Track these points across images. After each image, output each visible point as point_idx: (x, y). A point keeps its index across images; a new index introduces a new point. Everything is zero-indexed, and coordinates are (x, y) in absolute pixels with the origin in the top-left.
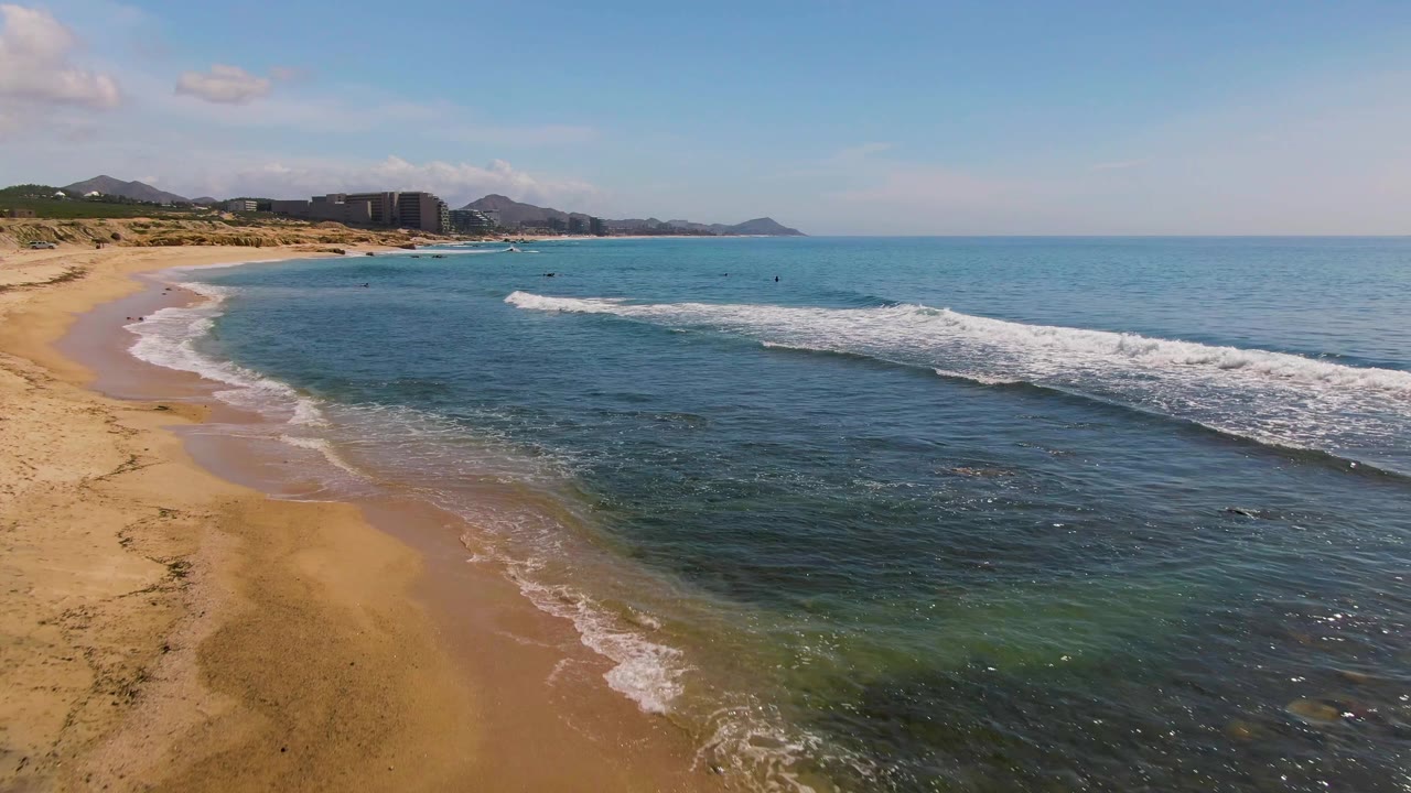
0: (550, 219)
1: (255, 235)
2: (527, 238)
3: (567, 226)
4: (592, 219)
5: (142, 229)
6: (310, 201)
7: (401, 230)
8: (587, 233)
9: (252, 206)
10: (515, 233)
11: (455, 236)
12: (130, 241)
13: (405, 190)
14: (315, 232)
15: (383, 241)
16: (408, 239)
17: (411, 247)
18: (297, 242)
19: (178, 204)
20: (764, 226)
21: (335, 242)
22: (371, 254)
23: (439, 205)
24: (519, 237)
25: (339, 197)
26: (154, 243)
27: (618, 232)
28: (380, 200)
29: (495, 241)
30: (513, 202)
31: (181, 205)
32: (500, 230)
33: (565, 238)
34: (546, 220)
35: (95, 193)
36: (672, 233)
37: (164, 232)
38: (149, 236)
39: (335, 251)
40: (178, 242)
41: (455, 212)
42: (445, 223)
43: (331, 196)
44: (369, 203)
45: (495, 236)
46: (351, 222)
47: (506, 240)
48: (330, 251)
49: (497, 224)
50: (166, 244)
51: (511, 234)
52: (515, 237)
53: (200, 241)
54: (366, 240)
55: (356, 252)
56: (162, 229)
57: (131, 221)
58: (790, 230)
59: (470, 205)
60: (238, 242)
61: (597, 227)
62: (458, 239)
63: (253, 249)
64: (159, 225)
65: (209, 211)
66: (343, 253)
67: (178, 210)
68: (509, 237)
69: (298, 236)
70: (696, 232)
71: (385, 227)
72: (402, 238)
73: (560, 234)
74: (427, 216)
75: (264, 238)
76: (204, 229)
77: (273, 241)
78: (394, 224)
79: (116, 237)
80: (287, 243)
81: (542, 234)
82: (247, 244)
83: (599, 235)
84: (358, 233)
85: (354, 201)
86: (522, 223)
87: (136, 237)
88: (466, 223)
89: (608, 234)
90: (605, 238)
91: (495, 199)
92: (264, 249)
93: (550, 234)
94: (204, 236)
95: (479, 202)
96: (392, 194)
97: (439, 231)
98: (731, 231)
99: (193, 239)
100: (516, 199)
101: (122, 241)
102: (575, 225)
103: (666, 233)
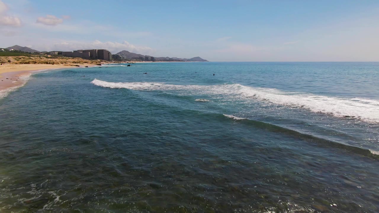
0: (140, 57)
1: (52, 61)
2: (134, 62)
3: (144, 59)
4: (151, 57)
5: (18, 59)
6: (73, 52)
7: (98, 60)
8: (150, 61)
9: (57, 53)
10: (130, 61)
11: (113, 62)
12: (14, 63)
13: (100, 49)
14: (72, 60)
15: (92, 63)
16: (100, 62)
17: (100, 65)
18: (66, 63)
19: (36, 53)
20: (198, 59)
21: (77, 63)
22: (87, 67)
23: (109, 53)
24: (131, 62)
25: (81, 51)
26: (21, 63)
27: (158, 61)
28: (92, 52)
29: (124, 63)
30: (129, 52)
31: (37, 53)
32: (126, 60)
33: (144, 62)
34: (138, 57)
35: (13, 50)
36: (173, 61)
37: (25, 60)
38: (20, 61)
39: (76, 66)
40: (29, 63)
41: (114, 55)
42: (111, 58)
43: (79, 51)
44: (89, 52)
45: (124, 61)
46: (84, 58)
47: (128, 63)
48: (75, 66)
49: (125, 58)
50: (24, 64)
51: (129, 61)
52: (130, 62)
53: (35, 63)
54: (87, 62)
55: (83, 66)
56: (25, 59)
57: (16, 57)
58: (205, 60)
59: (118, 53)
60: (47, 63)
61: (153, 59)
62: (114, 62)
63: (52, 65)
64: (24, 58)
65: (44, 55)
66: (79, 66)
67: (36, 54)
68: (129, 62)
69: (66, 61)
70: (179, 61)
71: (94, 59)
72: (98, 62)
73: (142, 61)
74: (105, 56)
75: (55, 62)
76: (38, 59)
77: (58, 63)
78: (96, 58)
79: (9, 61)
80: (62, 63)
81: (138, 61)
82: (50, 64)
83: (153, 61)
84: (85, 60)
85: (85, 52)
86: (132, 58)
87: (16, 61)
88: (117, 58)
89: (155, 61)
90: (155, 62)
91: (124, 51)
92: (55, 65)
93: (140, 61)
94: (36, 61)
95: (120, 53)
96: (96, 50)
97: (109, 60)
98: (188, 60)
99: (33, 62)
100: (130, 52)
101: (11, 63)
102: (147, 59)
103: (171, 61)
